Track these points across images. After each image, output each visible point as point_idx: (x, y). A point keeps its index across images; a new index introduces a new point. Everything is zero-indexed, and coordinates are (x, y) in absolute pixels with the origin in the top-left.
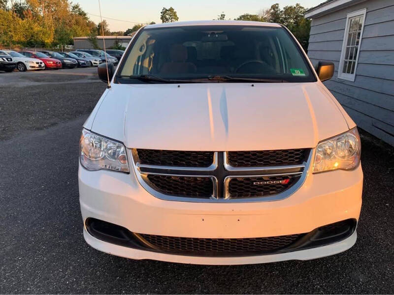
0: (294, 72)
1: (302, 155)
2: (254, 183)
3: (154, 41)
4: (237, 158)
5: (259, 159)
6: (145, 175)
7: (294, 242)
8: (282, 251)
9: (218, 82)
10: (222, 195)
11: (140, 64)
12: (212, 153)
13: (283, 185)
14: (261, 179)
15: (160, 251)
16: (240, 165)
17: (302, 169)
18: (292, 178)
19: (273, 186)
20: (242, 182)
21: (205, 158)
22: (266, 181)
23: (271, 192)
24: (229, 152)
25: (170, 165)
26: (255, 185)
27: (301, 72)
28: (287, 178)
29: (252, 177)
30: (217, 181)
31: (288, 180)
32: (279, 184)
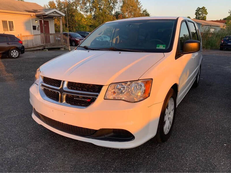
0: (159, 47)
2: (75, 98)
4: (71, 85)
6: (43, 88)
7: (93, 134)
9: (109, 51)
10: (61, 101)
12: (61, 81)
14: (78, 97)
16: (72, 89)
17: (97, 96)
18: (92, 100)
19: (83, 101)
21: (58, 83)
22: (80, 98)
23: (82, 104)
24: (69, 82)
25: (49, 84)
26: (75, 99)
27: (163, 47)
28: (89, 98)
29: (75, 96)
30: (60, 94)
31: (90, 100)
32: (86, 101)
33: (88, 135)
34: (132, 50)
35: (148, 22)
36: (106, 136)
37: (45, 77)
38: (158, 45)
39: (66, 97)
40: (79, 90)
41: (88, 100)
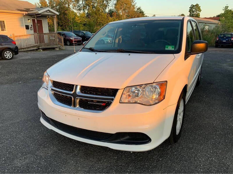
0: (167, 48)
1: (114, 92)
2: (89, 102)
3: (121, 29)
4: (84, 89)
5: (93, 91)
6: (53, 92)
7: (109, 137)
8: (103, 141)
9: (117, 52)
10: (75, 106)
12: (73, 85)
13: (103, 106)
14: (92, 101)
16: (85, 93)
17: (113, 99)
18: (107, 103)
19: (98, 105)
20: (84, 101)
21: (70, 87)
22: (94, 102)
23: (97, 109)
25: (60, 89)
26: (89, 104)
27: (172, 48)
28: (104, 102)
29: (89, 100)
30: (73, 99)
31: (105, 104)
32: (101, 105)
34: (141, 52)
35: (154, 22)
36: (122, 139)
37: (55, 81)
38: (166, 46)
39: (80, 101)
40: (93, 94)
41: (103, 104)
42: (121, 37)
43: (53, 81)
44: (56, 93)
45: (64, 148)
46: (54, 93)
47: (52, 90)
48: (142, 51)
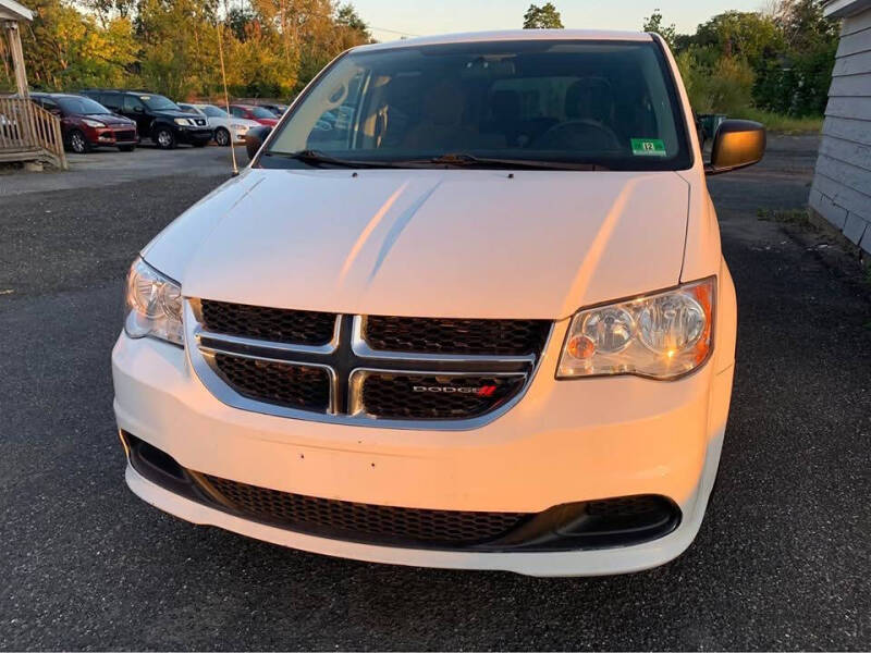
0: (640, 147)
1: (531, 335)
2: (415, 388)
4: (380, 329)
5: (431, 336)
6: (211, 353)
7: (510, 530)
8: (483, 547)
9: (447, 168)
10: (344, 408)
11: (356, 129)
12: (332, 316)
13: (483, 398)
14: (431, 381)
15: (238, 512)
16: (392, 347)
17: (528, 368)
18: (502, 386)
19: (458, 397)
20: (389, 383)
21: (317, 325)
22: (442, 386)
23: (454, 411)
24: (369, 316)
25: (254, 336)
26: (416, 393)
27: (657, 147)
28: (490, 383)
29: (412, 375)
30: (335, 378)
31: (493, 388)
32: (472, 394)
33: (480, 542)
34: (546, 164)
35: (550, 50)
36: (562, 531)
37: (215, 303)
38: (634, 142)
39: (366, 384)
40: (433, 350)
41: (482, 391)
42: (386, 109)
43: (203, 301)
44: (230, 359)
45: (270, 594)
46: (217, 355)
47: (205, 342)
48: (549, 160)
